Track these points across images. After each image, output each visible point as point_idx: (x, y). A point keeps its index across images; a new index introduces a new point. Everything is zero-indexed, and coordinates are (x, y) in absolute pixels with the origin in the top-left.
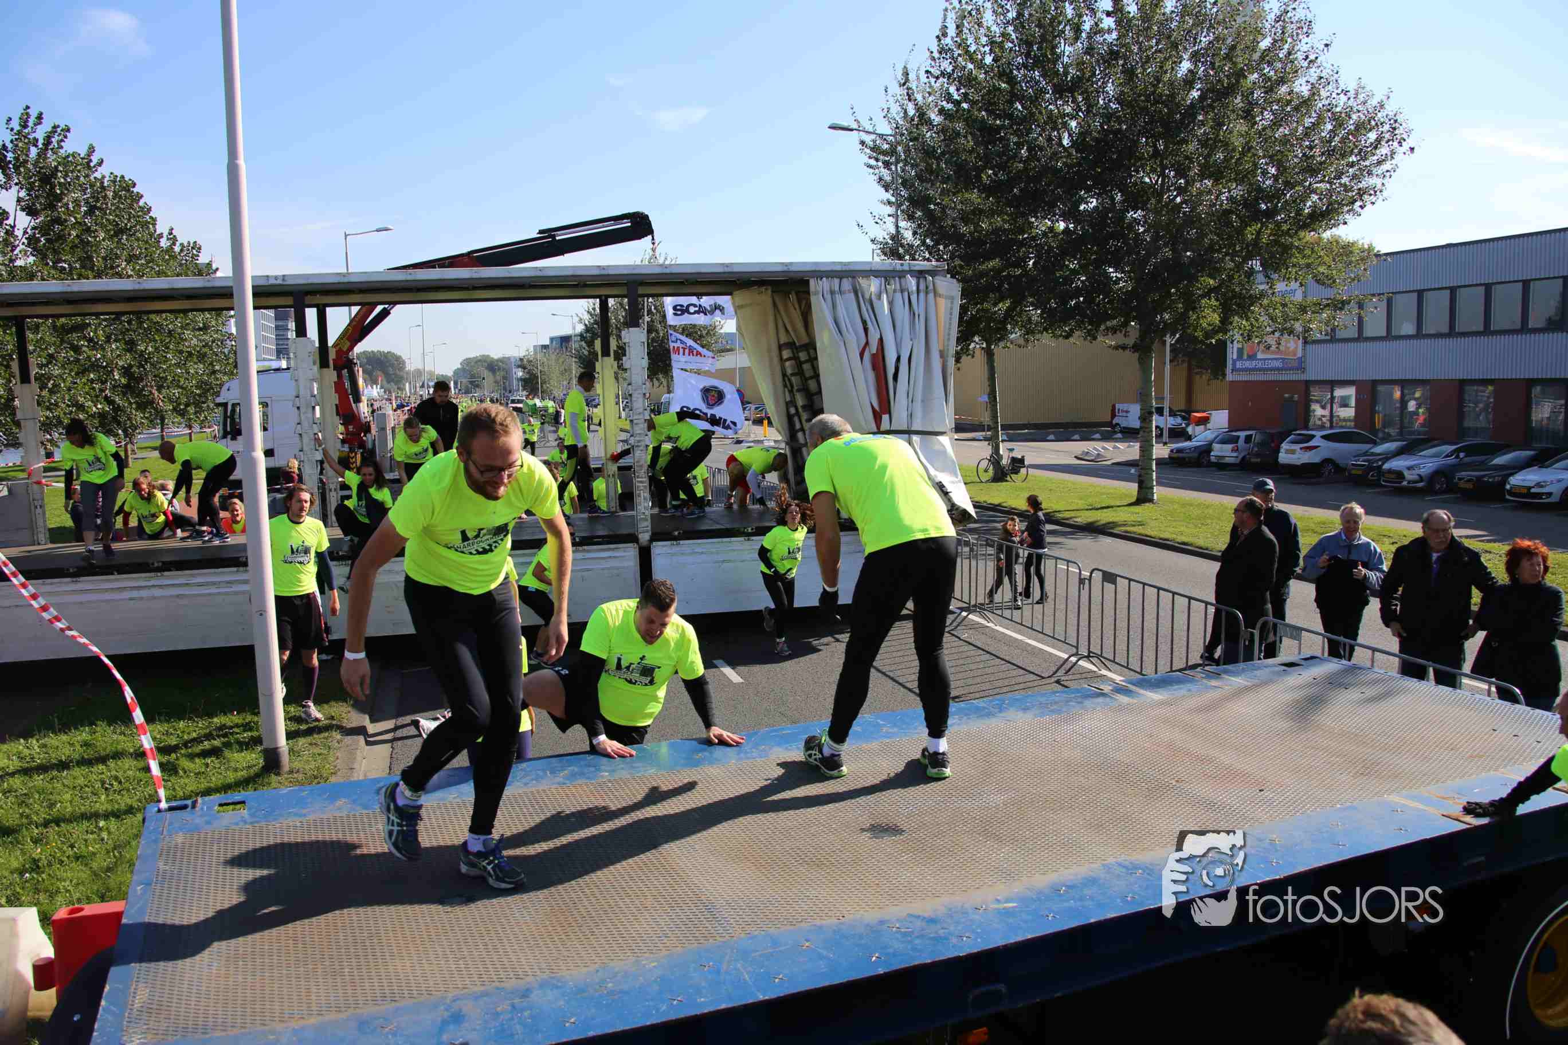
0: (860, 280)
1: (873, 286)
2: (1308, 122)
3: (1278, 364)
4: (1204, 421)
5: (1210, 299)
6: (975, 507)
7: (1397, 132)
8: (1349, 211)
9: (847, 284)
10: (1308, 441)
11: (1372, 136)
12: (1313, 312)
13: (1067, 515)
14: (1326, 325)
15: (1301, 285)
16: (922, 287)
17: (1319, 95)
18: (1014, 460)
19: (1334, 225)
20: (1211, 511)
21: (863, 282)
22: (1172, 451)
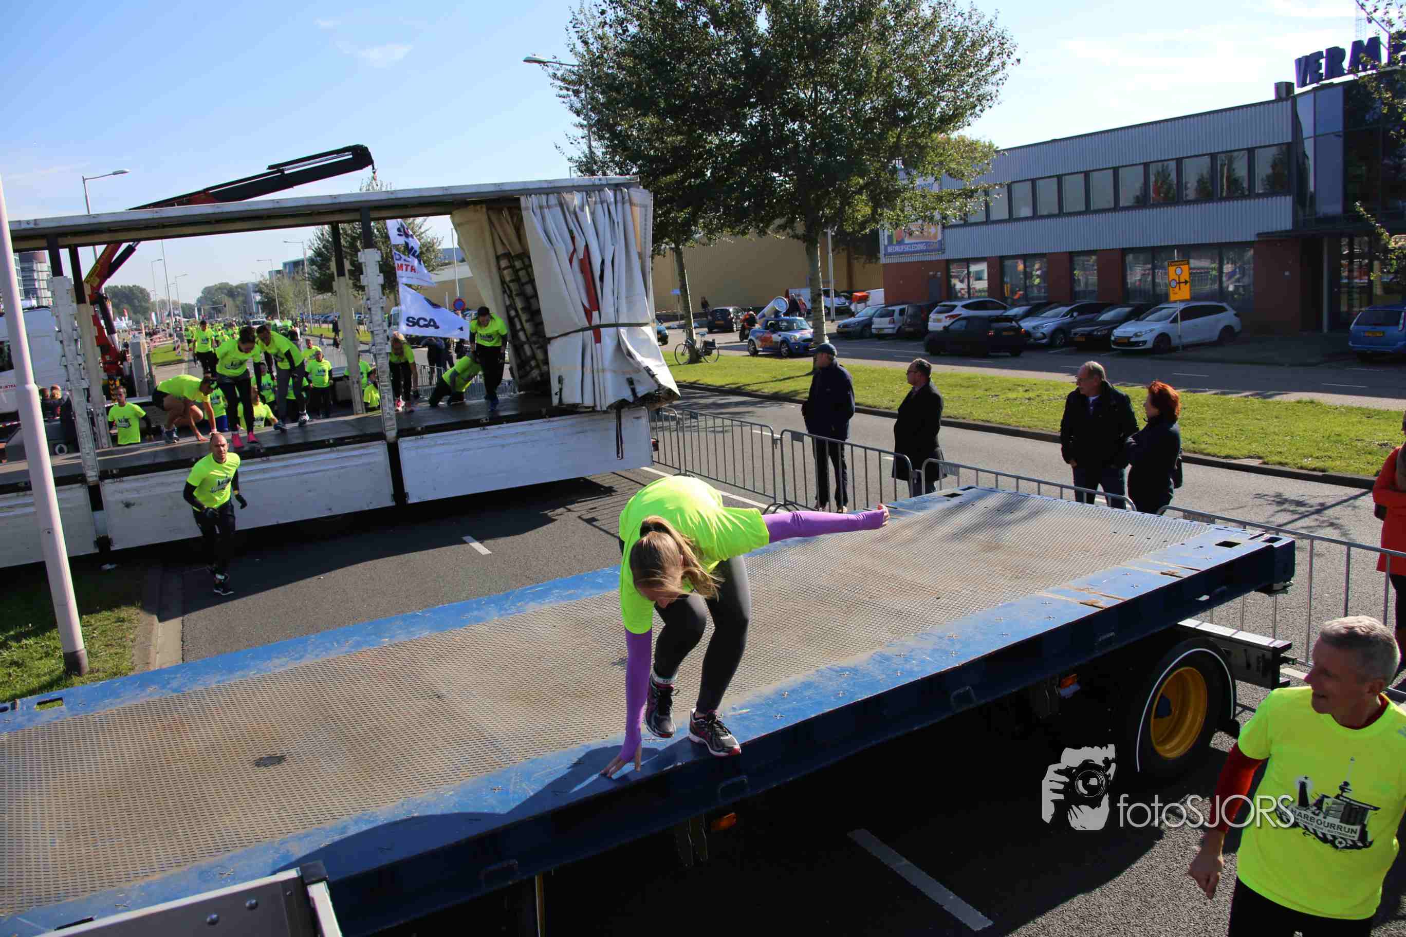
0: (565, 195)
1: (576, 200)
2: (934, 39)
3: (921, 247)
4: (864, 299)
5: (861, 195)
6: (678, 386)
7: (1005, 46)
8: (971, 114)
9: (553, 199)
10: (951, 311)
11: (986, 51)
12: (949, 201)
13: (754, 388)
14: (960, 210)
15: (936, 179)
16: (619, 198)
17: (940, 17)
18: (706, 344)
19: (959, 127)
20: (876, 375)
21: (567, 196)
22: (839, 327)
